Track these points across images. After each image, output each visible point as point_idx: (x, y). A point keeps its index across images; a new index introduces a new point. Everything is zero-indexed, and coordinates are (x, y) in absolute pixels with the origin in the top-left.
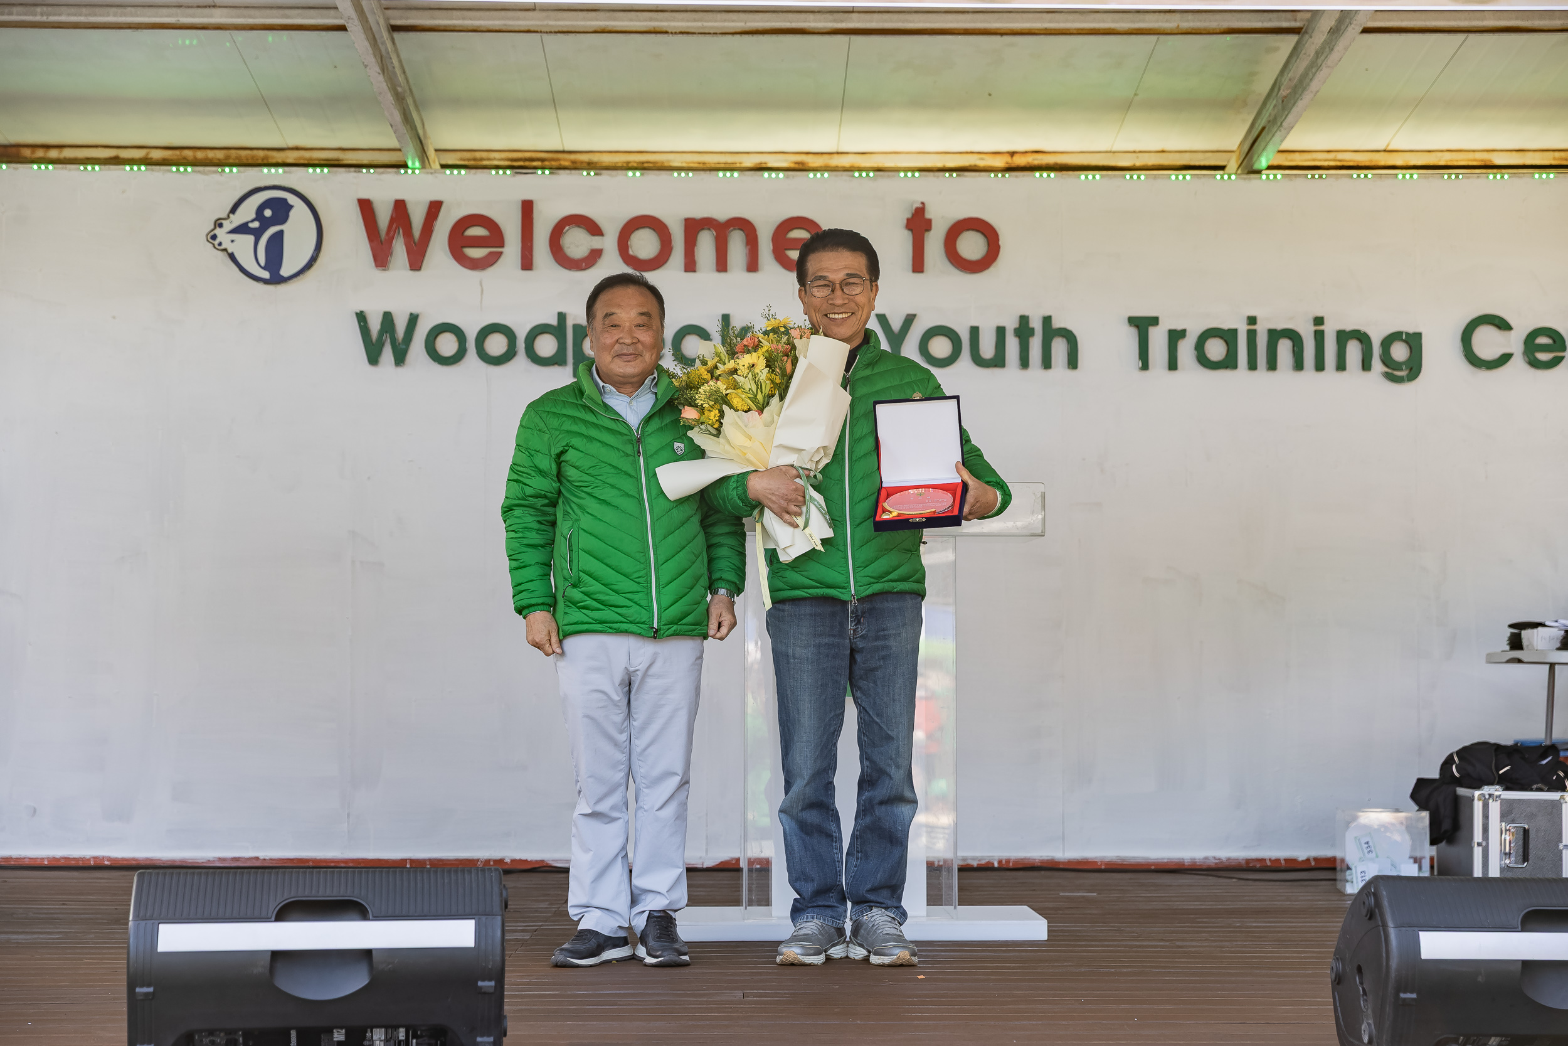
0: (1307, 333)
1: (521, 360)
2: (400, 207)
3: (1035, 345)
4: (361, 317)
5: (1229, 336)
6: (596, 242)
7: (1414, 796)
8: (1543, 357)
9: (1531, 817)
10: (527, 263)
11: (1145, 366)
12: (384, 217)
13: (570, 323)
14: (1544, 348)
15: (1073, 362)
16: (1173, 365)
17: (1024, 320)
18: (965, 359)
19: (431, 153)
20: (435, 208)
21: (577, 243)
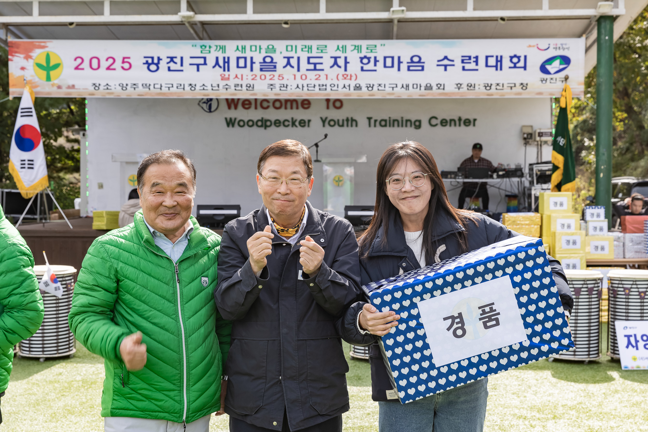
0: (400, 120)
1: (255, 126)
3: (350, 123)
4: (226, 119)
5: (385, 121)
6: (268, 104)
10: (256, 108)
11: (370, 126)
12: (230, 101)
13: (264, 119)
14: (444, 123)
15: (356, 126)
17: (348, 118)
21: (265, 104)
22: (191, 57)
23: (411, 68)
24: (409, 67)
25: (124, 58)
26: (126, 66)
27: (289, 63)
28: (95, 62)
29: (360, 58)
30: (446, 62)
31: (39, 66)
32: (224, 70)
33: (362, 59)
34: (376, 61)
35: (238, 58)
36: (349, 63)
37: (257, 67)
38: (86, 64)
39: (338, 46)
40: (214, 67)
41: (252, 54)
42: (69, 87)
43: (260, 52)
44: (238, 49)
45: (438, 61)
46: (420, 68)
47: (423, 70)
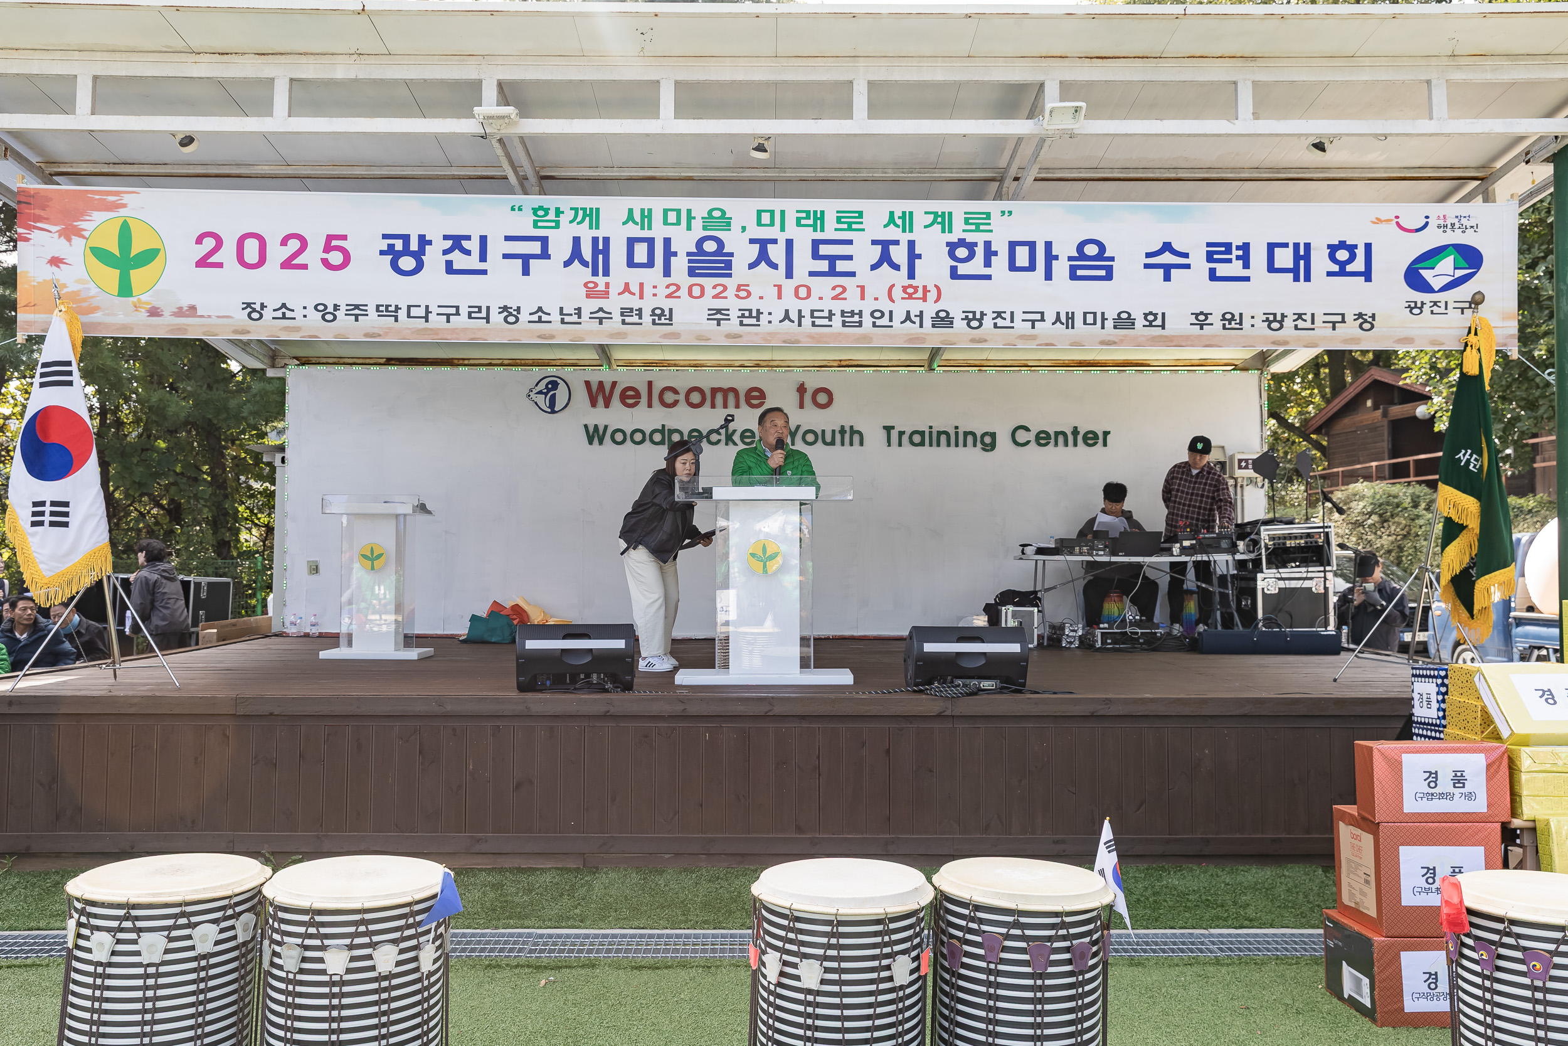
0: (952, 432)
1: (648, 442)
2: (601, 383)
3: (847, 436)
4: (586, 426)
5: (922, 433)
6: (676, 397)
7: (984, 610)
8: (1042, 442)
9: (1022, 617)
10: (650, 405)
11: (889, 445)
12: (594, 387)
13: (666, 428)
14: (1043, 438)
15: (861, 444)
16: (900, 445)
17: (843, 427)
18: (820, 443)
19: (613, 361)
20: (614, 384)
21: (669, 397)
22: (508, 238)
23: (1080, 273)
24: (1073, 271)
25: (330, 238)
26: (336, 258)
27: (763, 257)
28: (252, 247)
29: (948, 244)
30: (1167, 258)
31: (100, 254)
32: (595, 273)
33: (952, 247)
34: (989, 253)
35: (631, 242)
36: (919, 256)
37: (680, 264)
38: (227, 254)
39: (892, 214)
40: (567, 264)
41: (669, 232)
42: (179, 313)
43: (689, 228)
44: (630, 217)
45: (1148, 255)
46: (1103, 273)
47: (1109, 277)
